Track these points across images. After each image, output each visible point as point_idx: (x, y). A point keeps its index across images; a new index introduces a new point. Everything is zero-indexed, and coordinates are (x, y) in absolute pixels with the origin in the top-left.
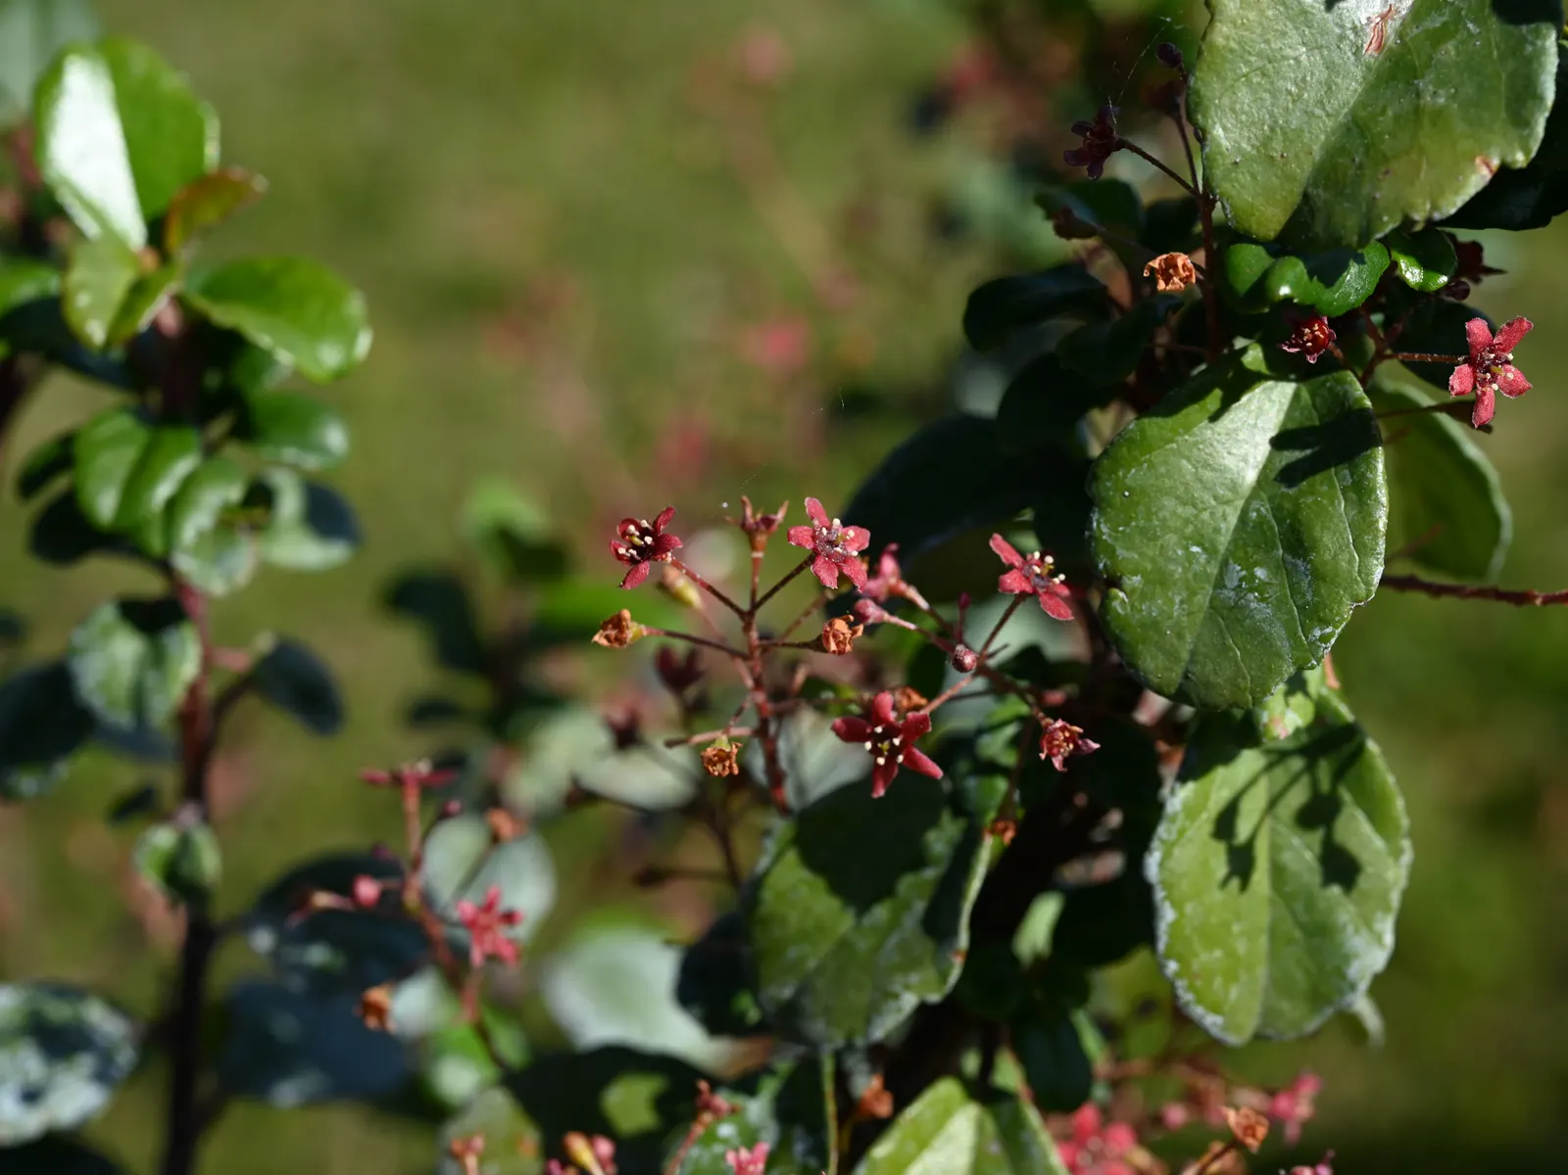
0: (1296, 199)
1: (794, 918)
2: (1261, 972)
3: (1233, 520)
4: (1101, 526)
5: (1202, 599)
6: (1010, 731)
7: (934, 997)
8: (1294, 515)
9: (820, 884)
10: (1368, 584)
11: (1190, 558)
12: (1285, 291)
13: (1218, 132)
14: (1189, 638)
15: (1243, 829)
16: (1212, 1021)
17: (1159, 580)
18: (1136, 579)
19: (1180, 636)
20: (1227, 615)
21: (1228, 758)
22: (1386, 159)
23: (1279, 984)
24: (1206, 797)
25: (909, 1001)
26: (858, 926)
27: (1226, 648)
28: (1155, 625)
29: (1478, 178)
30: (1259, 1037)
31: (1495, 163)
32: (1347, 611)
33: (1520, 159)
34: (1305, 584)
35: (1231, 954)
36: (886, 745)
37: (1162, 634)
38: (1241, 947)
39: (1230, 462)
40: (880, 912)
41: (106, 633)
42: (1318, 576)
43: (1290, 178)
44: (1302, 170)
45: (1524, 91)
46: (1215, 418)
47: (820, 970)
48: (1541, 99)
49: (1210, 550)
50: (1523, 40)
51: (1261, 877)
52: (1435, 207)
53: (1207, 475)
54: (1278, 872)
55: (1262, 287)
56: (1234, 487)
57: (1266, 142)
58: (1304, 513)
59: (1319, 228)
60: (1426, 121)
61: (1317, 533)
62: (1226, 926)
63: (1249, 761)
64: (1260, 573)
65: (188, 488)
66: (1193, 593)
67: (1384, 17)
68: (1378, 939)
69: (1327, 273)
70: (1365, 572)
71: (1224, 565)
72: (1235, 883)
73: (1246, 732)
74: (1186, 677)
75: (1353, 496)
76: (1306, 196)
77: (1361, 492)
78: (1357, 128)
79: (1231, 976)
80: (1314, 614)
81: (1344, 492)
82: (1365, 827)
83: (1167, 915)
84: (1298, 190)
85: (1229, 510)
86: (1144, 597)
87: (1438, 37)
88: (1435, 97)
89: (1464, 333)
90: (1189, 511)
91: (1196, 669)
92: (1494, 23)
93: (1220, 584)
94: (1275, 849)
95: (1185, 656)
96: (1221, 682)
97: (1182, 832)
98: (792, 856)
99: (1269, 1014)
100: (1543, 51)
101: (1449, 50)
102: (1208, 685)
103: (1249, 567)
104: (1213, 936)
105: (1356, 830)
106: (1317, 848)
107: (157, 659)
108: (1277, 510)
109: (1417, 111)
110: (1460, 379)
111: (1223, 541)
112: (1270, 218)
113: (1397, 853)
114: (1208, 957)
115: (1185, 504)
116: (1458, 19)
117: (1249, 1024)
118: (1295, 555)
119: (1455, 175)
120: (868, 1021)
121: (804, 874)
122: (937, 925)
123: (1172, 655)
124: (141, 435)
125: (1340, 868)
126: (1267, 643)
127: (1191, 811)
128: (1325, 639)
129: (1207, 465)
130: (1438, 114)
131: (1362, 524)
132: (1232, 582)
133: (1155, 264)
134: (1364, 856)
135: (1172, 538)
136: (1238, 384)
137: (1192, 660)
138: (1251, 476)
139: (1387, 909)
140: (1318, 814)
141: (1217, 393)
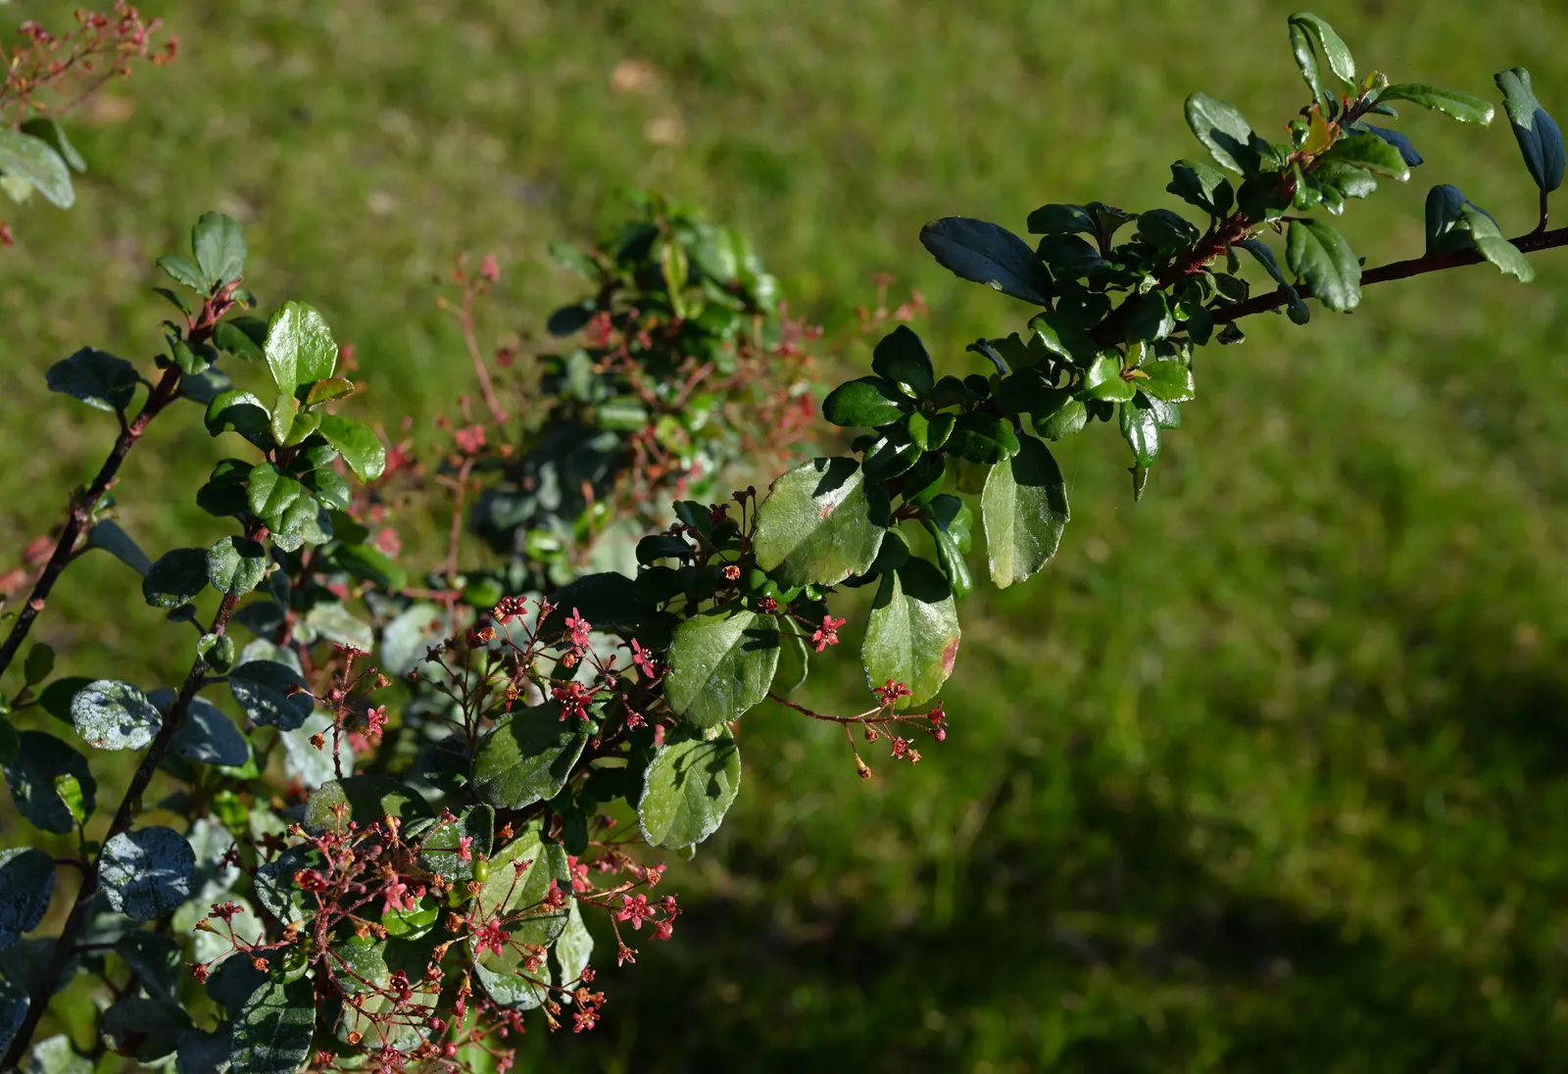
0: (781, 561)
1: (499, 753)
2: (671, 821)
3: (720, 659)
4: (673, 648)
5: (701, 685)
6: (602, 704)
7: (547, 799)
8: (742, 664)
9: (514, 742)
10: (761, 697)
11: (701, 668)
12: (769, 594)
13: (762, 530)
14: (692, 697)
15: (684, 767)
16: (647, 835)
17: (688, 673)
18: (680, 671)
19: (689, 695)
20: (708, 693)
21: (684, 740)
22: (816, 559)
23: (676, 829)
24: (673, 753)
25: (537, 798)
26: (523, 763)
27: (704, 705)
28: (680, 689)
29: (845, 576)
30: (661, 846)
31: (851, 573)
32: (751, 705)
33: (860, 574)
34: (739, 691)
35: (663, 812)
36: (571, 704)
37: (682, 693)
38: (667, 811)
39: (724, 637)
40: (533, 760)
41: (227, 550)
42: (744, 689)
43: (781, 553)
44: (787, 551)
45: (868, 551)
46: (726, 619)
47: (502, 775)
48: (873, 556)
49: (708, 668)
50: (872, 532)
51: (683, 785)
52: (827, 582)
53: (716, 641)
54: (689, 785)
55: (761, 590)
56: (723, 648)
57: (777, 539)
58: (746, 666)
59: (786, 575)
60: (833, 548)
61: (749, 674)
62: (665, 802)
63: (691, 743)
64: (724, 682)
65: (294, 505)
66: (698, 681)
67: (828, 506)
68: (717, 821)
69: (783, 588)
70: (761, 692)
71: (712, 674)
72: (674, 786)
73: (697, 734)
74: (687, 711)
75: (764, 664)
76: (785, 561)
77: (767, 663)
78: (808, 543)
79: (660, 821)
80: (739, 702)
81: (762, 661)
82: (725, 779)
83: (647, 792)
84: (782, 558)
85: (719, 655)
86: (680, 677)
87: (845, 520)
88: (838, 542)
89: (823, 620)
90: (706, 652)
91: (691, 709)
92: (866, 521)
93: (708, 681)
94: (690, 777)
95: (689, 703)
96: (698, 718)
97: (661, 763)
98: (507, 729)
99: (668, 838)
100: (878, 538)
101: (847, 526)
102: (694, 716)
103: (721, 678)
104: (660, 805)
105: (722, 778)
106: (706, 782)
107: (248, 569)
108: (736, 661)
109: (831, 545)
110: (816, 636)
111: (714, 665)
112: (770, 565)
113: (733, 791)
114: (655, 811)
115: (705, 648)
116: (853, 515)
117: (660, 840)
118: (739, 679)
119: (837, 574)
120: (519, 801)
121: (509, 736)
122: (556, 771)
123: (685, 702)
124: (276, 477)
125: (713, 790)
126: (720, 707)
127: (667, 756)
128: (740, 712)
129: (716, 637)
130: (837, 549)
131: (765, 676)
132: (713, 682)
133: (727, 568)
134: (722, 789)
135: (696, 660)
136: (737, 608)
137: (691, 706)
138: (729, 644)
139: (723, 811)
140: (713, 768)
141: (730, 611)
